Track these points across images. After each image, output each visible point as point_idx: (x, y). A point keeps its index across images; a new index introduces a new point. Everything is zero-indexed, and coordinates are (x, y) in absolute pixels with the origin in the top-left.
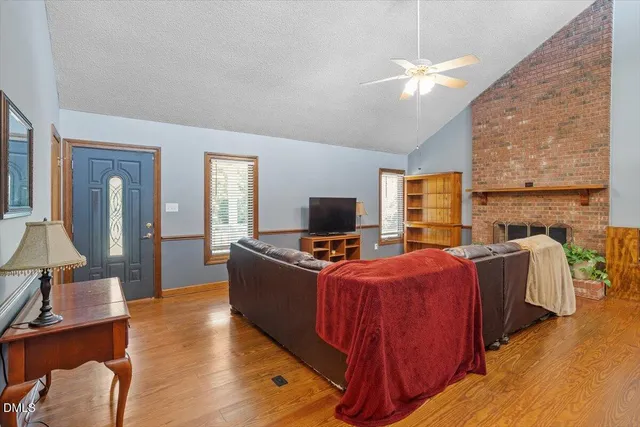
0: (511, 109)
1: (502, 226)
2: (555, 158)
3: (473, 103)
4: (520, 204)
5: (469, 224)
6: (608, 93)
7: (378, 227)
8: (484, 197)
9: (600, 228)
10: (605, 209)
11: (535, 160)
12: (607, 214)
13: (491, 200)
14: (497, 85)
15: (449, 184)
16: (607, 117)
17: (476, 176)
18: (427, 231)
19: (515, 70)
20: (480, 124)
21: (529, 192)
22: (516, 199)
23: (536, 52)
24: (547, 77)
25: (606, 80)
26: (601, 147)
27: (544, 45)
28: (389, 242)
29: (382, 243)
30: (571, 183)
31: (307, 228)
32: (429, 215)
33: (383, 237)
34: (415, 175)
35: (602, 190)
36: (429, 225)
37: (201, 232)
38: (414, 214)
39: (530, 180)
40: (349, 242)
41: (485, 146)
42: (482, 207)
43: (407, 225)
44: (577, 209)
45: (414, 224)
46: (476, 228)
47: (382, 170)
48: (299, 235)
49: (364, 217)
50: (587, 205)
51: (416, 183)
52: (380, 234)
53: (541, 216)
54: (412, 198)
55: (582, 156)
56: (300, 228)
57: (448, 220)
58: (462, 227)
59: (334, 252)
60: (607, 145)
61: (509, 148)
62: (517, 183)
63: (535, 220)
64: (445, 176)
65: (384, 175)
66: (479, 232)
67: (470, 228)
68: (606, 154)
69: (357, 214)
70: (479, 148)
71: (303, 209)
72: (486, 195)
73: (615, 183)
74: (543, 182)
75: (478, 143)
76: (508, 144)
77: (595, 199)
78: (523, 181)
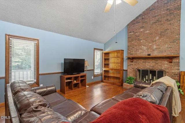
0: (142, 27)
1: (139, 70)
2: (159, 45)
3: (128, 25)
4: (146, 62)
5: (126, 69)
6: (180, 20)
7: (93, 70)
9: (176, 71)
10: (178, 64)
11: (151, 46)
12: (179, 66)
13: (135, 61)
14: (137, 18)
15: (119, 55)
16: (179, 29)
17: (129, 52)
18: (111, 71)
19: (144, 12)
20: (131, 32)
21: (149, 58)
22: (144, 60)
23: (152, 6)
24: (156, 15)
25: (179, 15)
26: (177, 41)
27: (155, 3)
28: (97, 76)
29: (95, 76)
30: (165, 54)
31: (63, 71)
32: (111, 66)
33: (95, 74)
34: (107, 51)
35: (177, 57)
36: (112, 69)
37: (4, 76)
38: (106, 65)
39: (149, 53)
40: (82, 77)
41: (132, 40)
42: (131, 63)
43: (104, 69)
44: (167, 64)
45: (106, 69)
46: (129, 71)
47: (95, 49)
48: (60, 75)
49: (88, 66)
50: (172, 62)
51: (107, 54)
52: (94, 73)
53: (153, 67)
54: (105, 59)
55: (169, 44)
56: (60, 71)
57: (119, 68)
58: (124, 70)
59: (75, 81)
60: (179, 40)
61: (141, 41)
62: (145, 54)
63: (151, 68)
64: (118, 51)
65: (96, 51)
66: (130, 72)
67: (127, 70)
68: (179, 43)
69: (85, 65)
70: (130, 41)
71: (62, 64)
72: (133, 58)
73: (182, 55)
74: (155, 54)
75: (130, 39)
76: (141, 40)
77: (174, 60)
78: (147, 54)
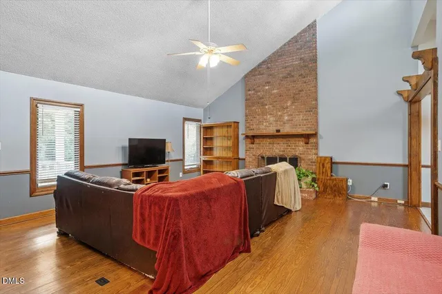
0: (268, 83)
1: (263, 158)
2: (292, 115)
3: (246, 77)
4: (273, 144)
5: (244, 157)
6: (316, 79)
7: (182, 160)
8: (252, 138)
9: (314, 157)
10: (316, 146)
11: (281, 116)
12: (317, 149)
13: (257, 141)
14: (260, 65)
15: (231, 130)
16: (316, 92)
17: (248, 125)
18: (216, 162)
19: (270, 58)
20: (249, 90)
21: (278, 136)
22: (271, 140)
23: (281, 48)
24: (287, 64)
25: (315, 69)
26: (313, 110)
27: (285, 45)
28: (191, 171)
29: (185, 172)
30: (300, 131)
31: (127, 162)
32: (217, 153)
33: (186, 167)
34: (208, 123)
35: (315, 135)
36: (218, 158)
37: (28, 168)
38: (207, 150)
39: (279, 128)
40: (161, 171)
41: (253, 104)
42: (251, 146)
43: (203, 158)
44: (303, 146)
45: (207, 158)
46: (248, 159)
47: (185, 119)
48: (120, 168)
49: (172, 152)
50: (308, 143)
51: (208, 129)
52: (184, 166)
53: (284, 151)
54: (206, 139)
55: (305, 115)
56: (121, 162)
57: (230, 155)
58: (239, 159)
59: (148, 180)
60: (316, 108)
61: (267, 107)
62: (271, 130)
63: (281, 153)
64: (228, 125)
65: (187, 122)
66: (249, 162)
67: (244, 159)
68: (316, 113)
69: (166, 151)
70: (249, 106)
71: (123, 148)
72: (254, 137)
73: (321, 132)
74: (286, 129)
75: (250, 102)
76: (266, 105)
77: (312, 140)
78: (275, 129)
